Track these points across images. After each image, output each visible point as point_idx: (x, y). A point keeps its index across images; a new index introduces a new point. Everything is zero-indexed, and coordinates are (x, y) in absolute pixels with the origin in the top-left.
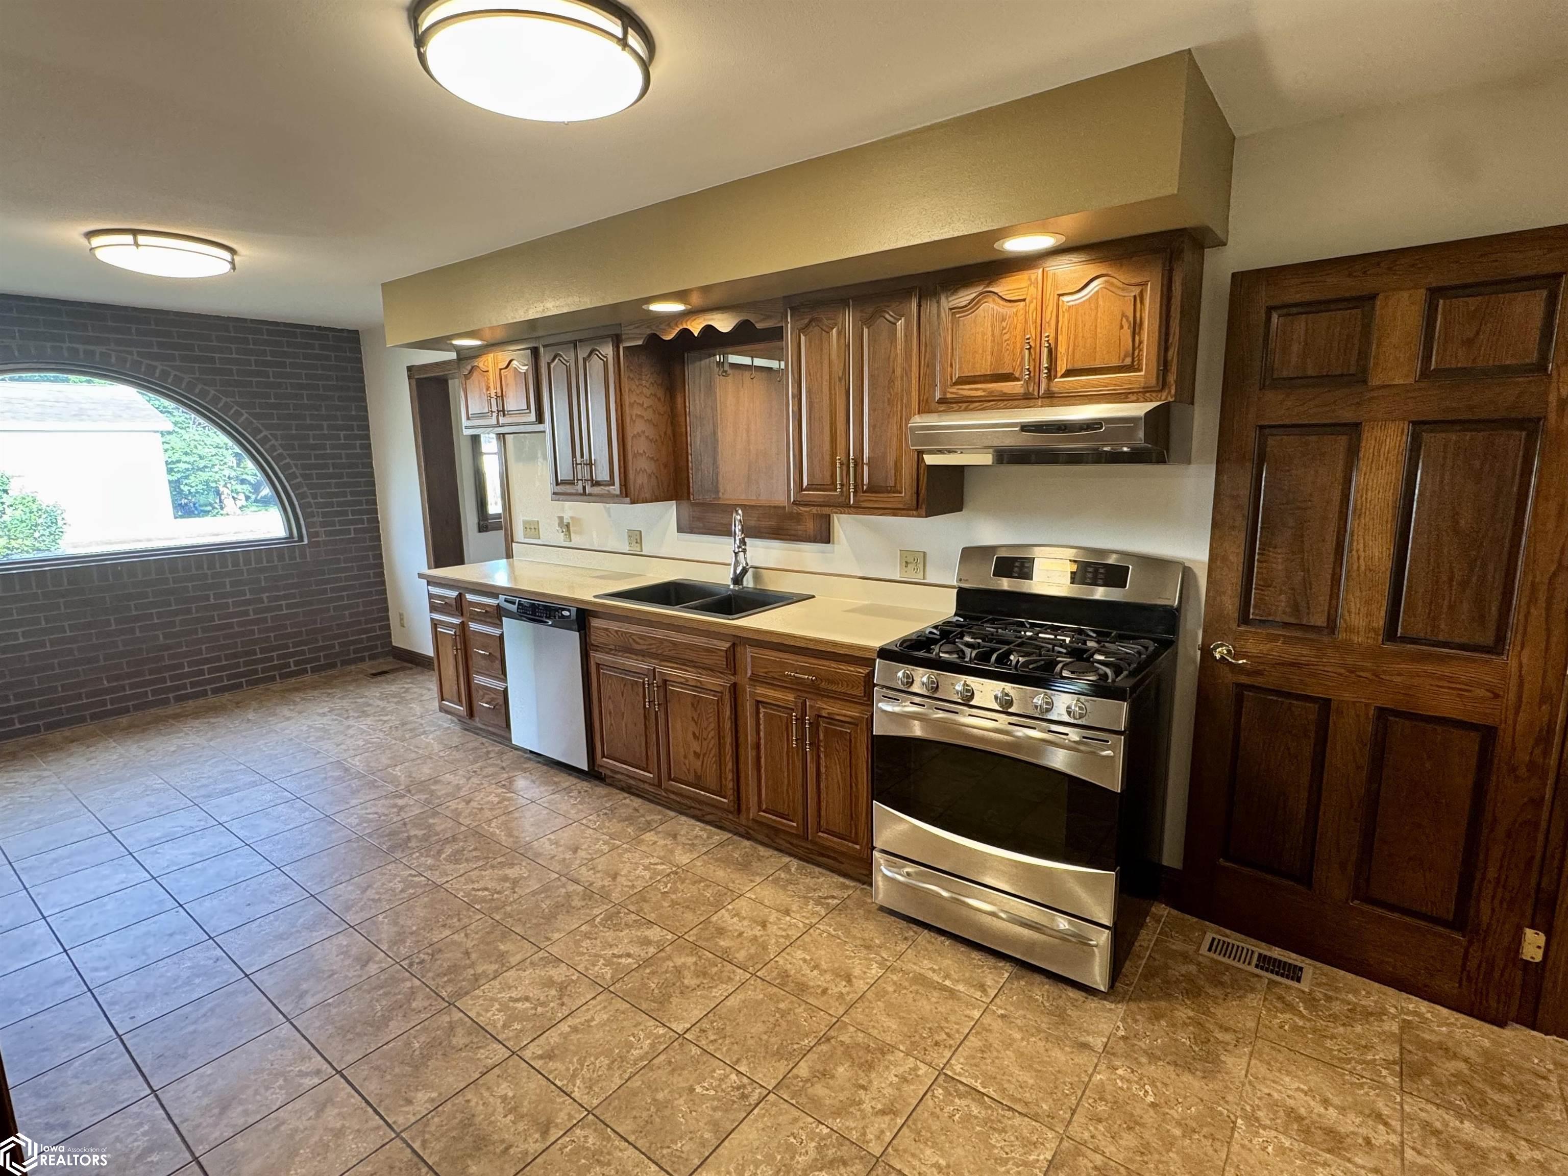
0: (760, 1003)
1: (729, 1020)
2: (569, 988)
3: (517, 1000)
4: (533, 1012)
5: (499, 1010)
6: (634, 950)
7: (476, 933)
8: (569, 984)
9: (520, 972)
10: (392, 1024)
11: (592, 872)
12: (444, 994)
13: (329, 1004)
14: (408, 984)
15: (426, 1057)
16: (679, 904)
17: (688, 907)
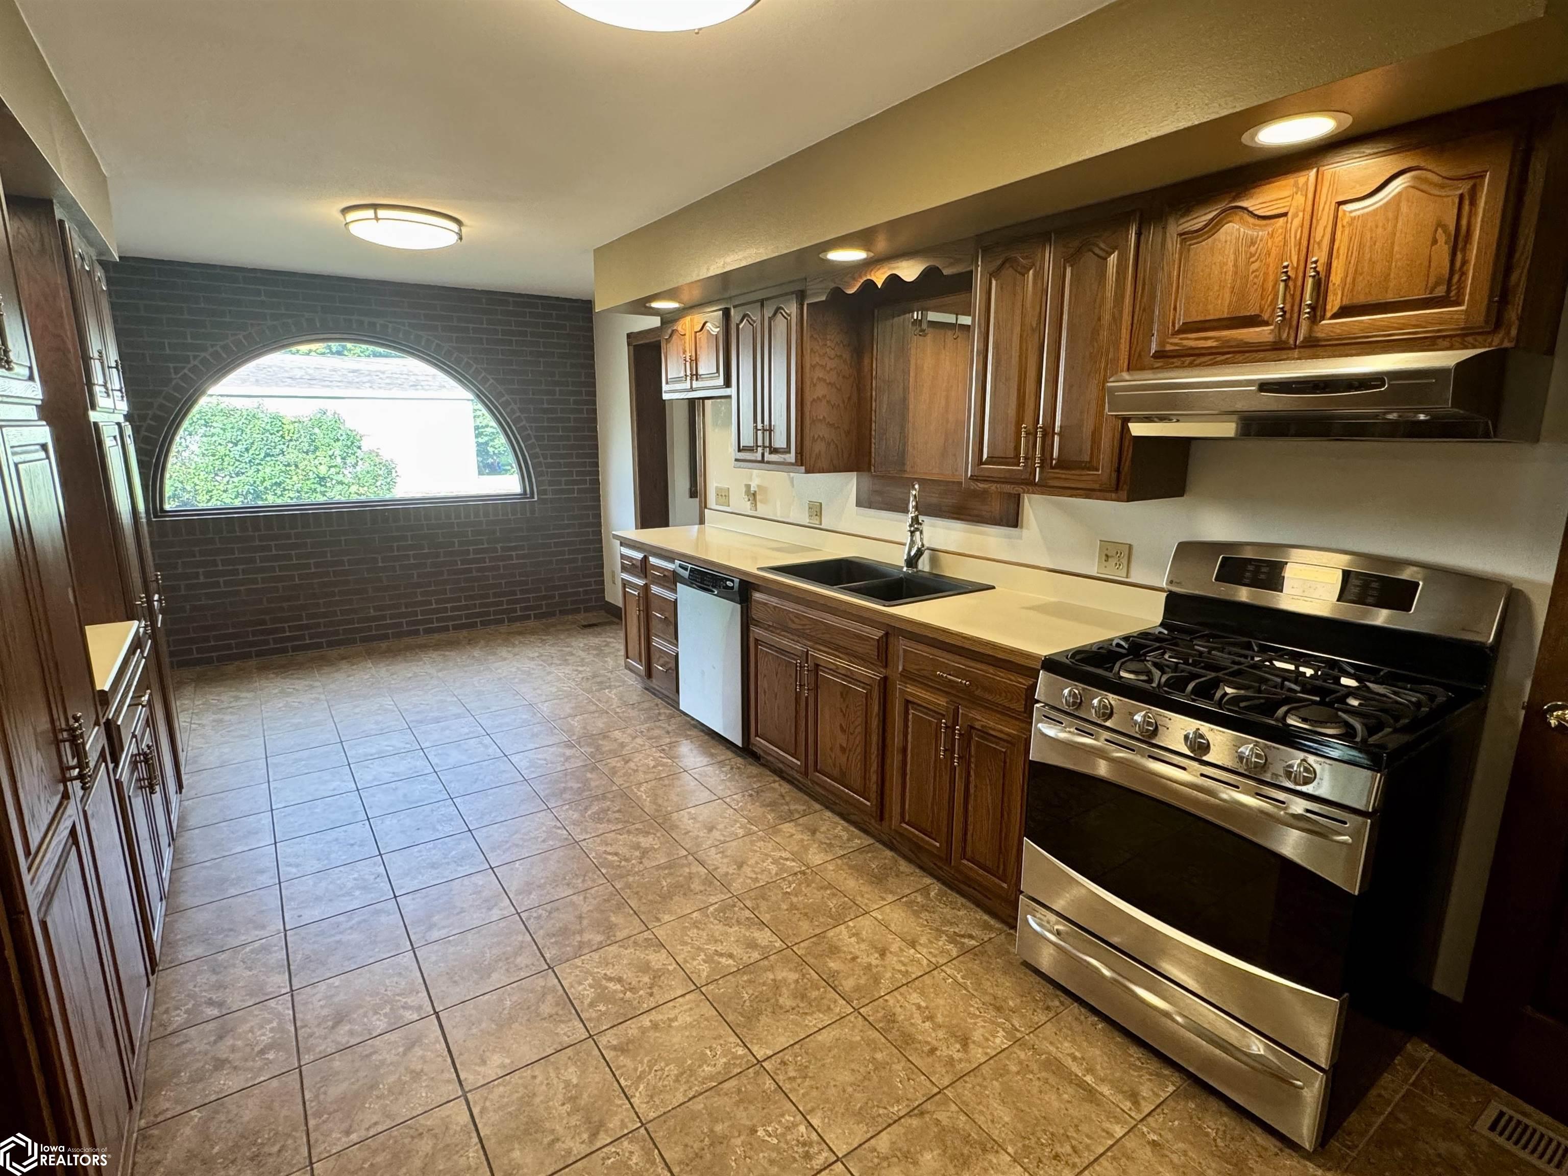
0: (853, 1046)
1: (816, 1058)
2: (662, 978)
3: (610, 979)
4: (621, 995)
5: (591, 986)
6: (737, 951)
7: (595, 899)
8: (664, 973)
9: (622, 949)
10: (495, 976)
11: (720, 855)
12: (547, 956)
13: (449, 941)
14: (520, 938)
15: (512, 1019)
16: (797, 909)
17: (806, 914)
